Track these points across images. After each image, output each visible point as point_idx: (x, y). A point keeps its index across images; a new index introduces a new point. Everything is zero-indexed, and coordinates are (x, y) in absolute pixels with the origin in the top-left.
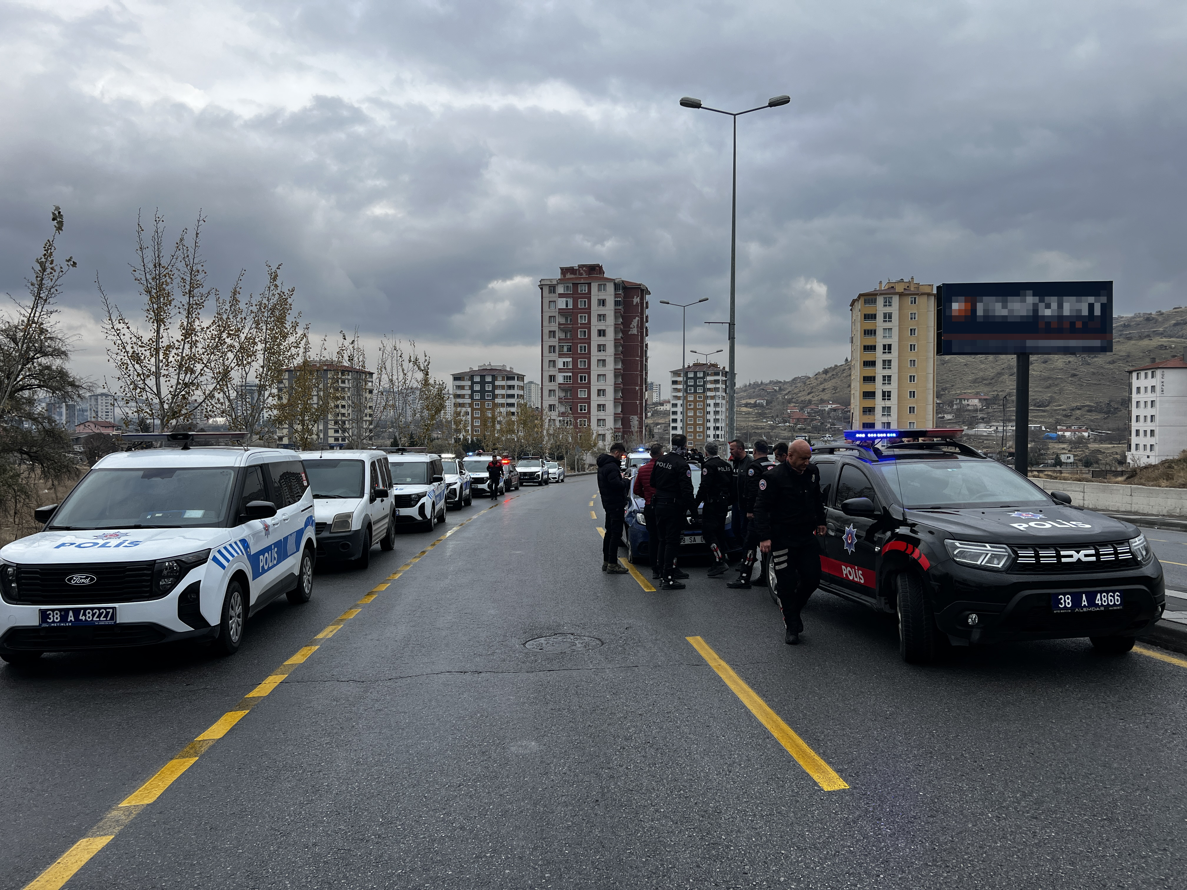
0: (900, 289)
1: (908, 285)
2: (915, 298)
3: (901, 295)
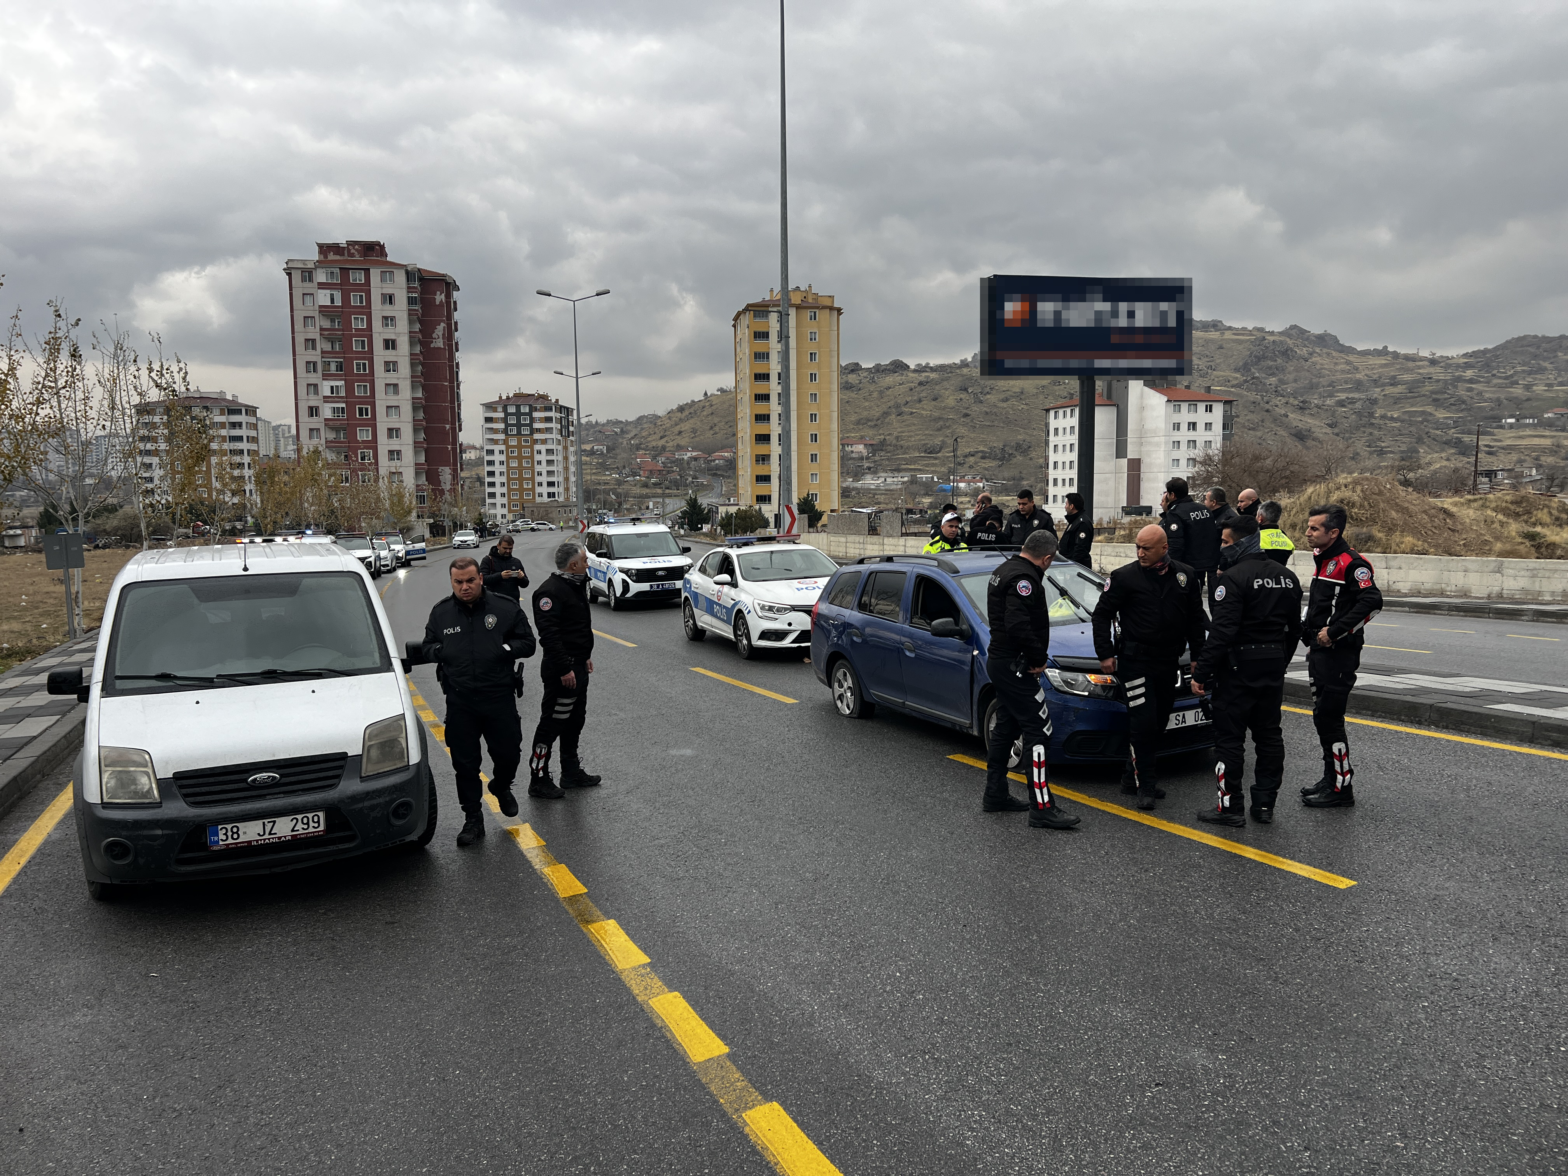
0: (796, 299)
1: (805, 295)
2: (815, 313)
3: (798, 307)
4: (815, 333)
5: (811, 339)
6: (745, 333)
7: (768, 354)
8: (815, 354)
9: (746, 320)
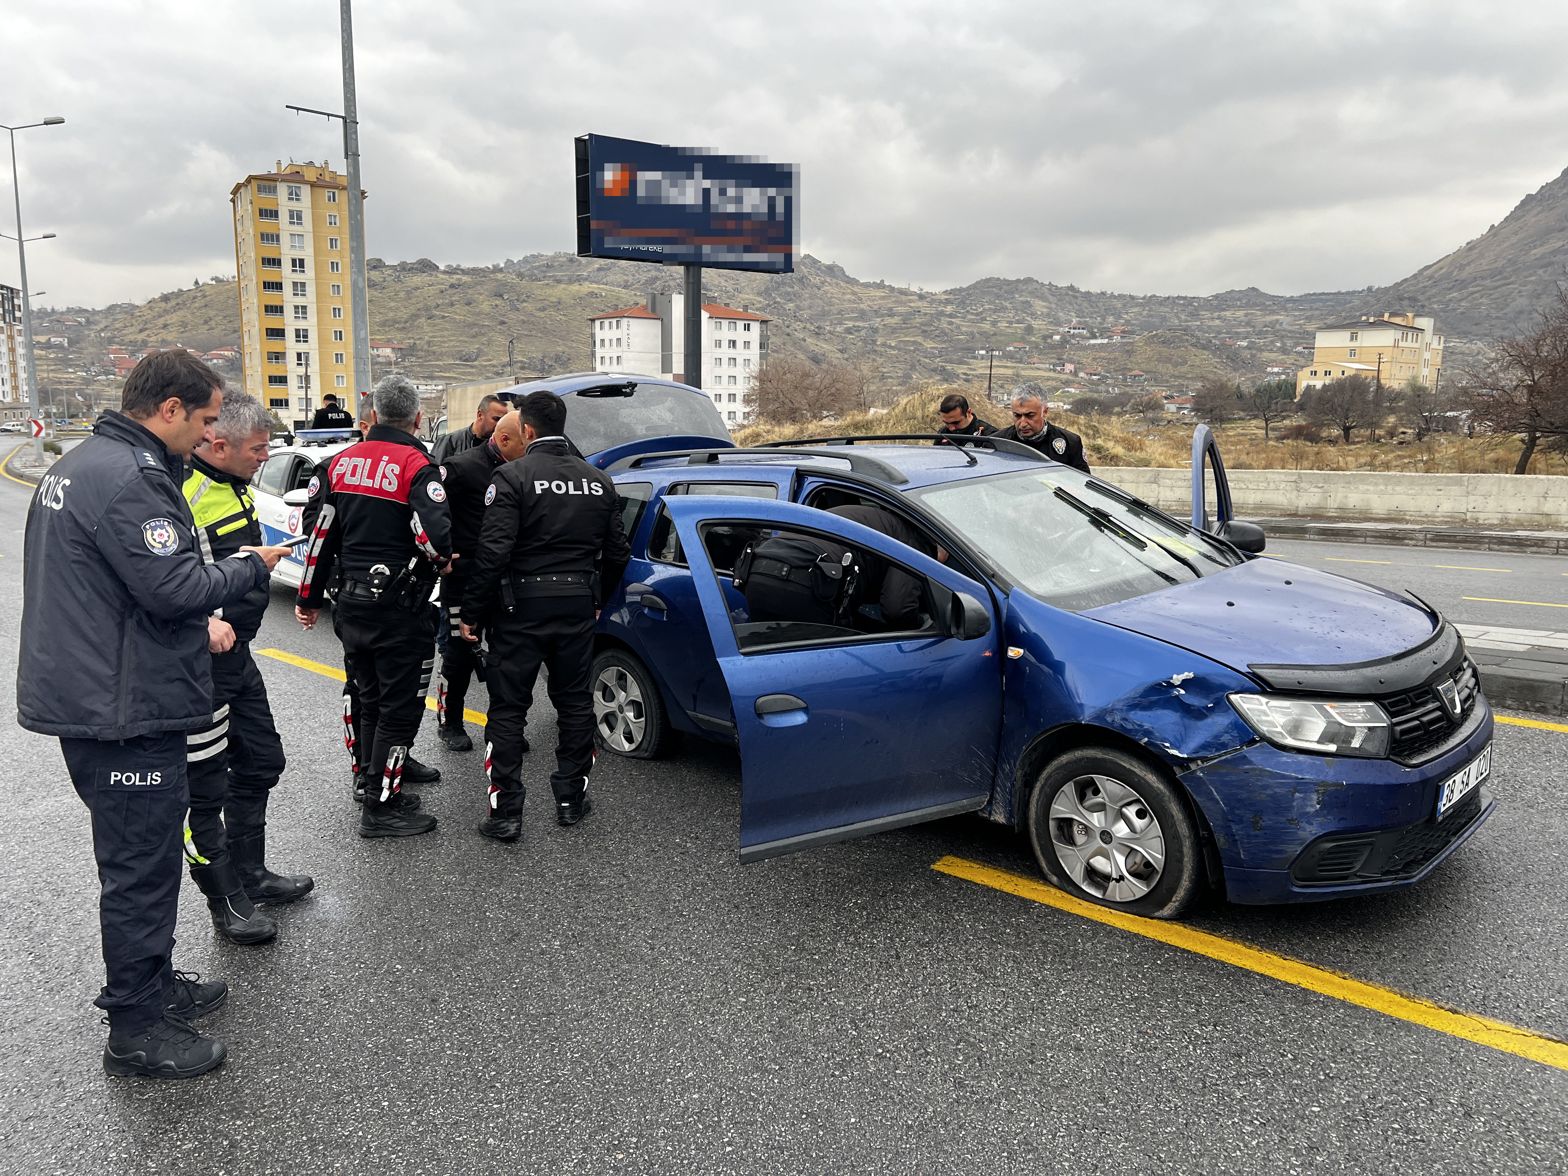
0: (311, 176)
1: (320, 172)
2: (334, 193)
3: (313, 185)
4: (335, 216)
5: (331, 223)
6: (246, 208)
7: (278, 236)
8: (336, 240)
9: (246, 195)
